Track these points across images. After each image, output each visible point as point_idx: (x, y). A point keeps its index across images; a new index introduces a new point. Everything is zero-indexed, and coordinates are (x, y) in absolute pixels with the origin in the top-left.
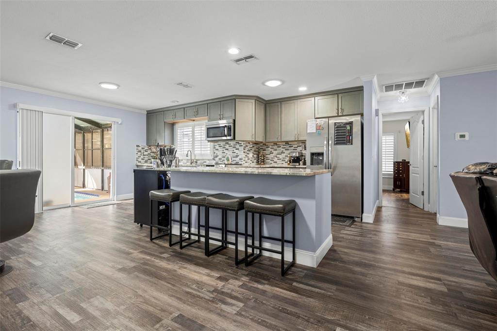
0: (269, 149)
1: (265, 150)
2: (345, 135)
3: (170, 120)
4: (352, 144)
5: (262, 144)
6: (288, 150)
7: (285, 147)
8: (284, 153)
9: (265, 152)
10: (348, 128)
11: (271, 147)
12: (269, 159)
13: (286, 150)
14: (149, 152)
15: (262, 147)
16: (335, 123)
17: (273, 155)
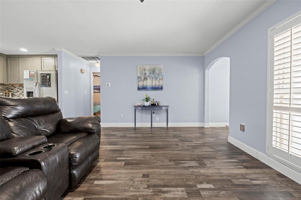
0: (16, 89)
1: (13, 90)
2: (46, 81)
4: (50, 87)
5: (10, 85)
6: (21, 90)
7: (19, 88)
8: (19, 92)
9: (13, 91)
10: (48, 77)
11: (17, 87)
12: (16, 96)
13: (20, 90)
15: (10, 88)
16: (41, 74)
17: (19, 93)
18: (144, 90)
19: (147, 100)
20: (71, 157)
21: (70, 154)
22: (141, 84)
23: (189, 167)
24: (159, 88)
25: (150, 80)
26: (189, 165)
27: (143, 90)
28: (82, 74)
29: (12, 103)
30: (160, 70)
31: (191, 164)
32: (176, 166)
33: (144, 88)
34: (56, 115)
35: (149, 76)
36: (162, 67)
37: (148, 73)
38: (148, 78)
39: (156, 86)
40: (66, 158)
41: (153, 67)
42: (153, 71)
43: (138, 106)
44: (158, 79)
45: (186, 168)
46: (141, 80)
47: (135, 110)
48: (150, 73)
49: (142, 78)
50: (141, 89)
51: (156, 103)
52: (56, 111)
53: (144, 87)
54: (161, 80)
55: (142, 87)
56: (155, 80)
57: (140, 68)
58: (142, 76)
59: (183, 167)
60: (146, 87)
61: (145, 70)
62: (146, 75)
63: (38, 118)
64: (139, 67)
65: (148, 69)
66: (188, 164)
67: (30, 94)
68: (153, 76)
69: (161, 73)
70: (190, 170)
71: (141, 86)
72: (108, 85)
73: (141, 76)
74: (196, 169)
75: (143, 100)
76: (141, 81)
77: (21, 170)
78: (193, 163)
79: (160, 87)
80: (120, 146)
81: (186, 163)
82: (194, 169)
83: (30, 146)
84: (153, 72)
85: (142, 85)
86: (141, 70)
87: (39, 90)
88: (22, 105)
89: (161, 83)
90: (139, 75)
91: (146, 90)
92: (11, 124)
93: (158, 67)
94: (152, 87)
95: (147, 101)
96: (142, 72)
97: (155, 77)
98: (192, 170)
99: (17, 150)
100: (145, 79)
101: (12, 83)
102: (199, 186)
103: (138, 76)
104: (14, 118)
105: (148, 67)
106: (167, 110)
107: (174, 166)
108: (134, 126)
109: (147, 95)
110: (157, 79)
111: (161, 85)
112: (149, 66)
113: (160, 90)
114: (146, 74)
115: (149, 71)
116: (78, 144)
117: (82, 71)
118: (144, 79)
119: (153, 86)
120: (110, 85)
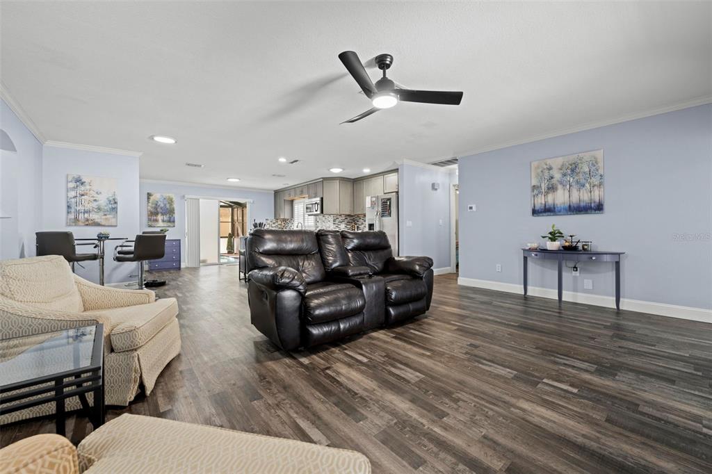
0: (360, 220)
1: (358, 221)
2: (387, 209)
3: (287, 198)
4: (390, 216)
5: (356, 216)
6: (365, 221)
7: (363, 219)
9: (358, 223)
10: (388, 203)
11: (361, 218)
12: (361, 229)
13: (363, 221)
14: (276, 224)
15: (356, 219)
16: (382, 198)
18: (549, 213)
19: (554, 236)
20: (387, 293)
21: (386, 289)
22: (539, 201)
24: (591, 208)
25: (564, 190)
27: (544, 214)
28: (435, 192)
29: (351, 237)
30: (594, 163)
33: (548, 210)
34: (386, 251)
35: (561, 183)
36: (599, 154)
37: (557, 176)
38: (560, 187)
39: (582, 204)
40: (383, 291)
41: (572, 158)
42: (574, 169)
43: (531, 250)
44: (587, 185)
46: (540, 192)
47: (525, 259)
48: (564, 175)
49: (543, 188)
50: (541, 212)
51: (580, 245)
52: (387, 247)
53: (547, 207)
54: (596, 188)
55: (543, 207)
56: (579, 190)
57: (538, 167)
58: (543, 185)
59: (553, 361)
60: (554, 208)
61: (550, 169)
62: (554, 181)
63: (369, 253)
64: (534, 164)
65: (559, 167)
67: (371, 226)
68: (572, 180)
69: (597, 170)
71: (540, 205)
72: (471, 208)
73: (539, 184)
75: (544, 237)
76: (540, 195)
77: (351, 285)
78: (584, 364)
79: (593, 205)
80: (468, 312)
83: (358, 272)
84: (573, 171)
85: (543, 202)
86: (539, 170)
87: (380, 221)
88: (357, 238)
89: (596, 195)
90: (534, 182)
91: (552, 214)
92: (350, 255)
93: (587, 156)
94: (570, 206)
95: (553, 239)
96: (543, 175)
97: (578, 182)
99: (350, 272)
100: (552, 188)
101: (358, 213)
102: (545, 380)
103: (533, 185)
104: (351, 250)
105: (556, 163)
106: (618, 263)
108: (523, 293)
109: (553, 226)
110: (584, 186)
111: (597, 200)
112: (561, 158)
113: (593, 212)
114: (552, 178)
115: (561, 169)
116: (399, 284)
117: (434, 187)
118: (549, 189)
119: (571, 204)
120: (474, 209)
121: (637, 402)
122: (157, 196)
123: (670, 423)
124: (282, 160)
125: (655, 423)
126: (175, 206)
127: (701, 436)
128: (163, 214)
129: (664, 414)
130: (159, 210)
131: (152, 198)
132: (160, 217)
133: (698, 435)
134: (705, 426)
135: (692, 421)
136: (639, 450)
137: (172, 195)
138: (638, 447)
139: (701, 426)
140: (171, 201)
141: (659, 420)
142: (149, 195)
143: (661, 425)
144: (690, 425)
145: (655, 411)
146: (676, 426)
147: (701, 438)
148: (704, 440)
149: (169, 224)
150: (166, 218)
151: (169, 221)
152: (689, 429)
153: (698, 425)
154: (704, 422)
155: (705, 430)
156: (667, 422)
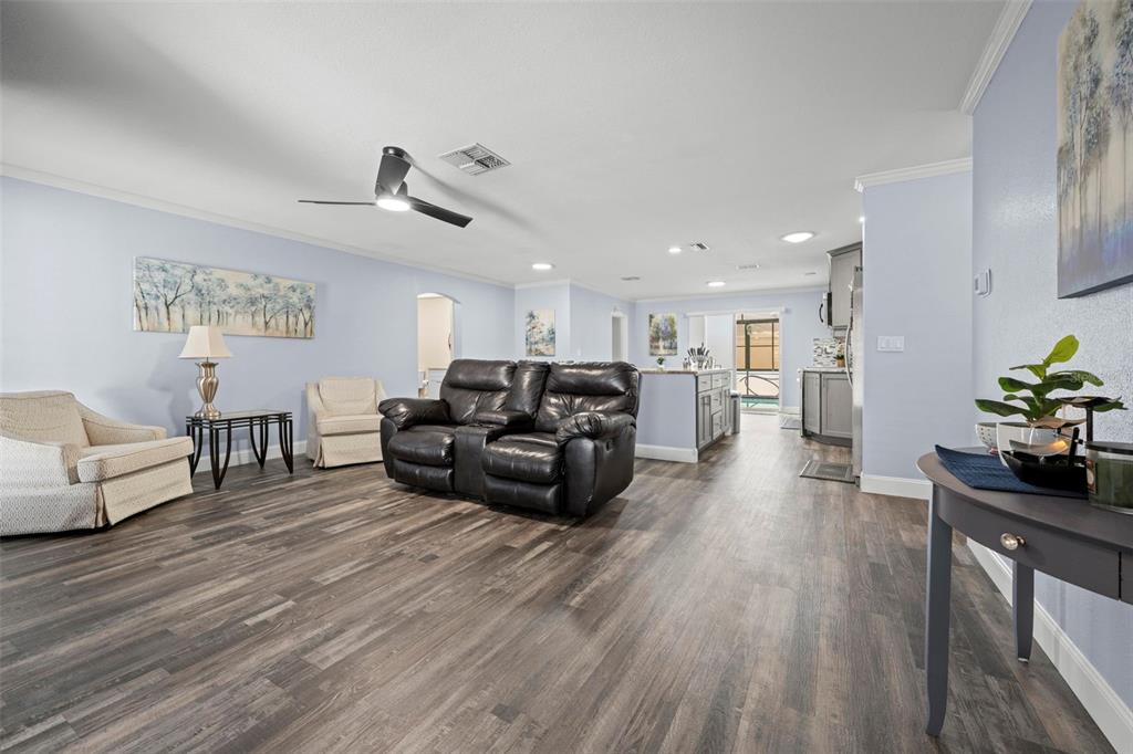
23: (340, 632)
26: (345, 635)
31: (341, 647)
32: (385, 608)
45: (350, 622)
59: (359, 619)
66: (350, 640)
70: (330, 625)
74: (313, 638)
78: (335, 654)
81: (360, 638)
82: (318, 635)
98: (326, 627)
102: (290, 603)
107: (390, 605)
121: (178, 675)
122: (658, 318)
123: (108, 688)
124: (675, 250)
125: (124, 672)
126: (678, 328)
127: (58, 706)
128: (664, 339)
129: (130, 692)
130: (660, 334)
131: (653, 320)
132: (661, 343)
133: (62, 704)
134: (64, 725)
135: (88, 717)
136: (102, 638)
137: (674, 315)
138: (106, 639)
139: (70, 721)
140: (672, 323)
141: (126, 679)
142: (651, 317)
143: (117, 675)
144: (84, 709)
145: (144, 684)
146: (99, 691)
147: (56, 703)
148: (52, 705)
149: (671, 351)
150: (667, 344)
151: (671, 348)
152: (80, 701)
153: (75, 719)
154: (70, 732)
155: (60, 719)
156: (114, 684)
